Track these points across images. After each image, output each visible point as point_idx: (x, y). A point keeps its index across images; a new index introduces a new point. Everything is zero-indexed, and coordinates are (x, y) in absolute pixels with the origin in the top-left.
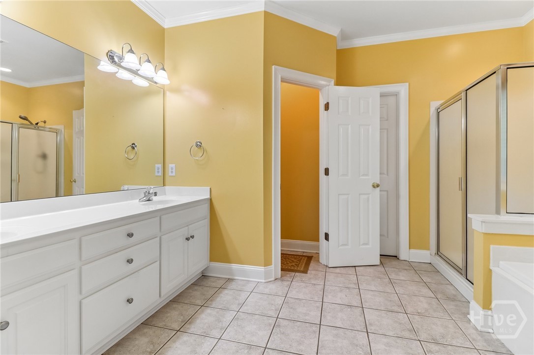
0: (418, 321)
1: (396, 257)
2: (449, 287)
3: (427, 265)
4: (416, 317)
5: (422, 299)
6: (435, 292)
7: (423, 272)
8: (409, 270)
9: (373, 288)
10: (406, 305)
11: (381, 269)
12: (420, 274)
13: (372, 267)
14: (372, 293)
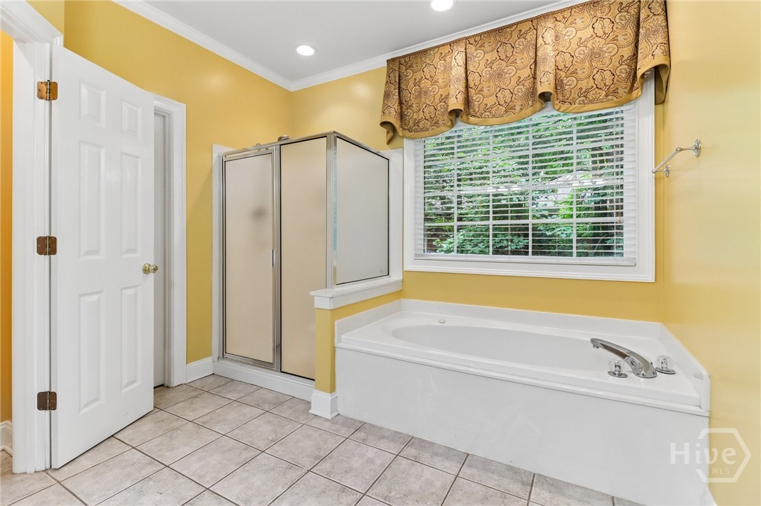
0: (284, 451)
1: (162, 385)
2: (261, 391)
3: (212, 379)
4: (276, 447)
5: (256, 422)
6: (257, 405)
7: (218, 389)
8: (200, 394)
9: (188, 450)
10: (251, 442)
11: (161, 415)
12: (220, 392)
13: (143, 420)
14: (193, 458)
